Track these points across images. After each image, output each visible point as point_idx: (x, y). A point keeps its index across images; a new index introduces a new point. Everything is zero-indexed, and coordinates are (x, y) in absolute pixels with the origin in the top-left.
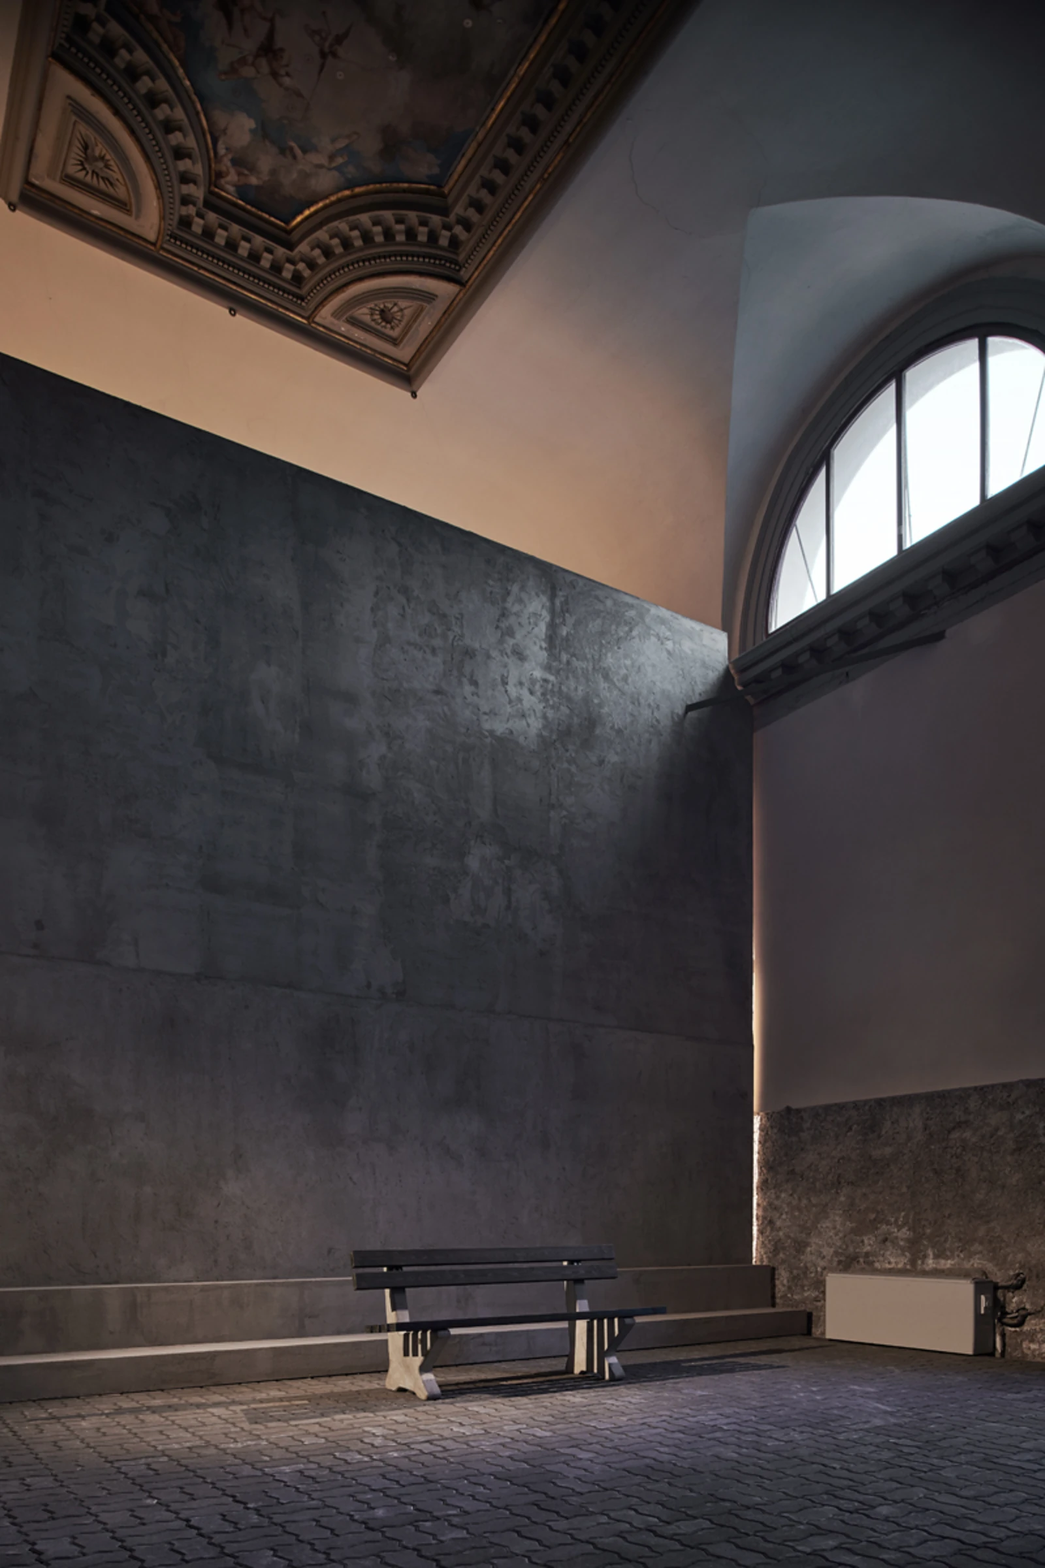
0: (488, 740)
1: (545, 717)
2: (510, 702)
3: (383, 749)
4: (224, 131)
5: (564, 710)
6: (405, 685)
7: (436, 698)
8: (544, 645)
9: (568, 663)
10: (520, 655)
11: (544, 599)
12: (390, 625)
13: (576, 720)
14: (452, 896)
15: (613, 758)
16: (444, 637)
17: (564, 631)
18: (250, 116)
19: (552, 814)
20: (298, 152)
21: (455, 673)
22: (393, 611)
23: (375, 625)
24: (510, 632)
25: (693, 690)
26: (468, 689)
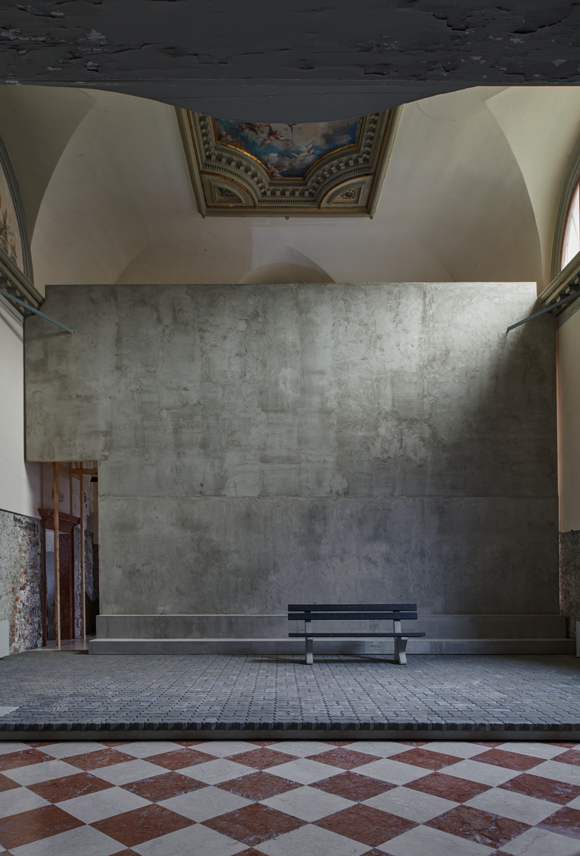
0: (390, 374)
1: (420, 356)
2: (401, 353)
3: (337, 390)
4: (268, 160)
5: (432, 349)
6: (347, 360)
7: (362, 362)
8: (419, 322)
9: (434, 326)
10: (406, 331)
11: (420, 301)
12: (340, 336)
13: (438, 353)
14: (371, 447)
15: (461, 365)
16: (367, 333)
17: (431, 312)
18: (274, 153)
19: (425, 400)
20: (296, 155)
21: (372, 348)
22: (341, 330)
23: (333, 338)
24: (401, 322)
25: (513, 318)
26: (378, 353)
